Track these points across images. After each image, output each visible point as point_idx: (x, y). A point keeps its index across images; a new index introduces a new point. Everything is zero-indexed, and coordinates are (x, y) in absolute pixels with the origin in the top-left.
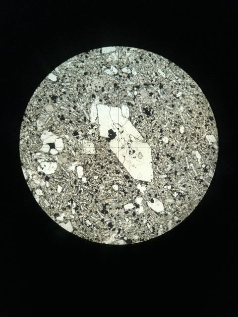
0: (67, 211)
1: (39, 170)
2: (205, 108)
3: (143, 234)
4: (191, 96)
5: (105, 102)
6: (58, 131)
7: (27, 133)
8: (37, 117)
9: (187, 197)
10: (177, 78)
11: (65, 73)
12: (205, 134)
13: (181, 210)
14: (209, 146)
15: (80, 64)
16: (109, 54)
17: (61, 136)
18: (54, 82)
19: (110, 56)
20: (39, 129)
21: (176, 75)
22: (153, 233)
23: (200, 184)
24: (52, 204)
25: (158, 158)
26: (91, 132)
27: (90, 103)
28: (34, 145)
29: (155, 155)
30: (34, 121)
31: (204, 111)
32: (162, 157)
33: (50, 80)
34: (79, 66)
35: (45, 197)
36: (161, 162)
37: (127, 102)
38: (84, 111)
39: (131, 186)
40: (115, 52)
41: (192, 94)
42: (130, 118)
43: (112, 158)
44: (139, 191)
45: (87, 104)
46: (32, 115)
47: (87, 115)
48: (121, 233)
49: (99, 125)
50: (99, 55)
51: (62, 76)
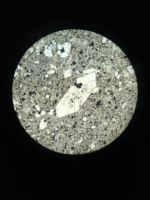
0: (24, 70)
1: (46, 47)
2: (110, 137)
3: (23, 121)
4: (115, 127)
5: (98, 76)
6: (73, 52)
7: (66, 33)
8: (78, 37)
9: (53, 141)
10: (124, 116)
11: (109, 47)
12: (94, 142)
13: (45, 140)
14: (88, 146)
15: (116, 55)
16: (127, 71)
17: (70, 55)
18: (102, 42)
19: (126, 72)
20: (71, 40)
21: (125, 115)
22: (26, 127)
23: (64, 147)
24: (27, 60)
25: (72, 117)
26: (77, 72)
27: (95, 67)
28: (60, 39)
29: (74, 115)
30: (75, 36)
31: (108, 137)
32: (74, 120)
33: (102, 39)
34: (115, 55)
35: (30, 54)
36: (70, 120)
37: (101, 89)
38: (89, 65)
39: (51, 105)
40: (130, 74)
41: (117, 127)
42: (92, 94)
43: (65, 89)
44: (49, 111)
45: (93, 66)
46: (78, 33)
47: (87, 67)
48: (20, 107)
49: (83, 76)
50: (125, 65)
51: (107, 46)
